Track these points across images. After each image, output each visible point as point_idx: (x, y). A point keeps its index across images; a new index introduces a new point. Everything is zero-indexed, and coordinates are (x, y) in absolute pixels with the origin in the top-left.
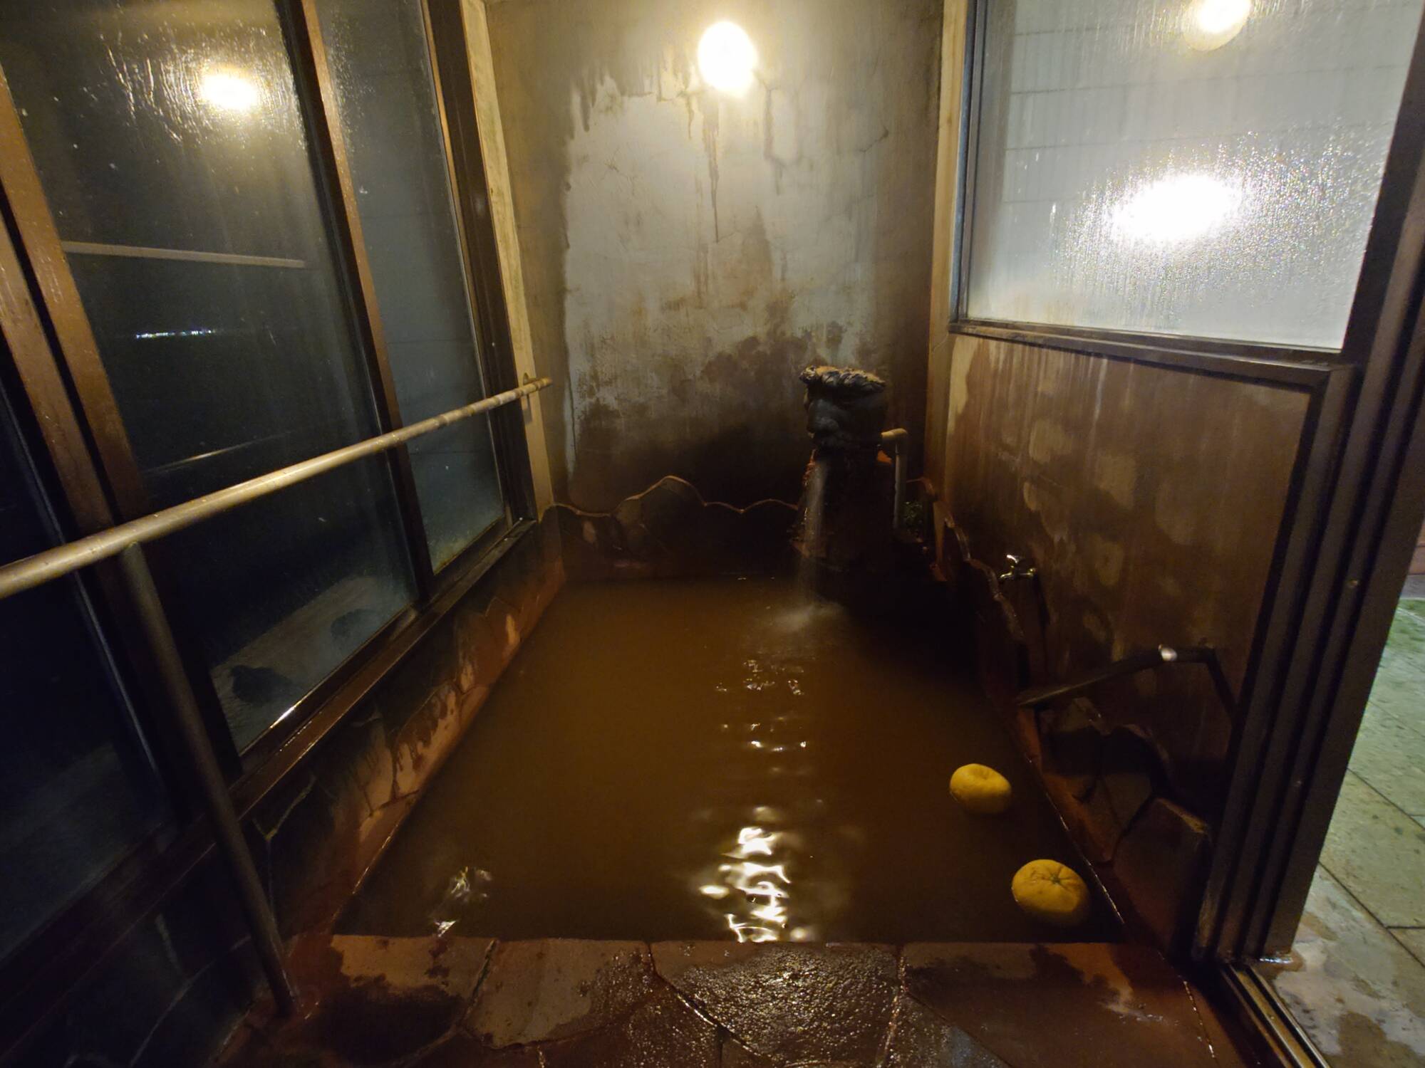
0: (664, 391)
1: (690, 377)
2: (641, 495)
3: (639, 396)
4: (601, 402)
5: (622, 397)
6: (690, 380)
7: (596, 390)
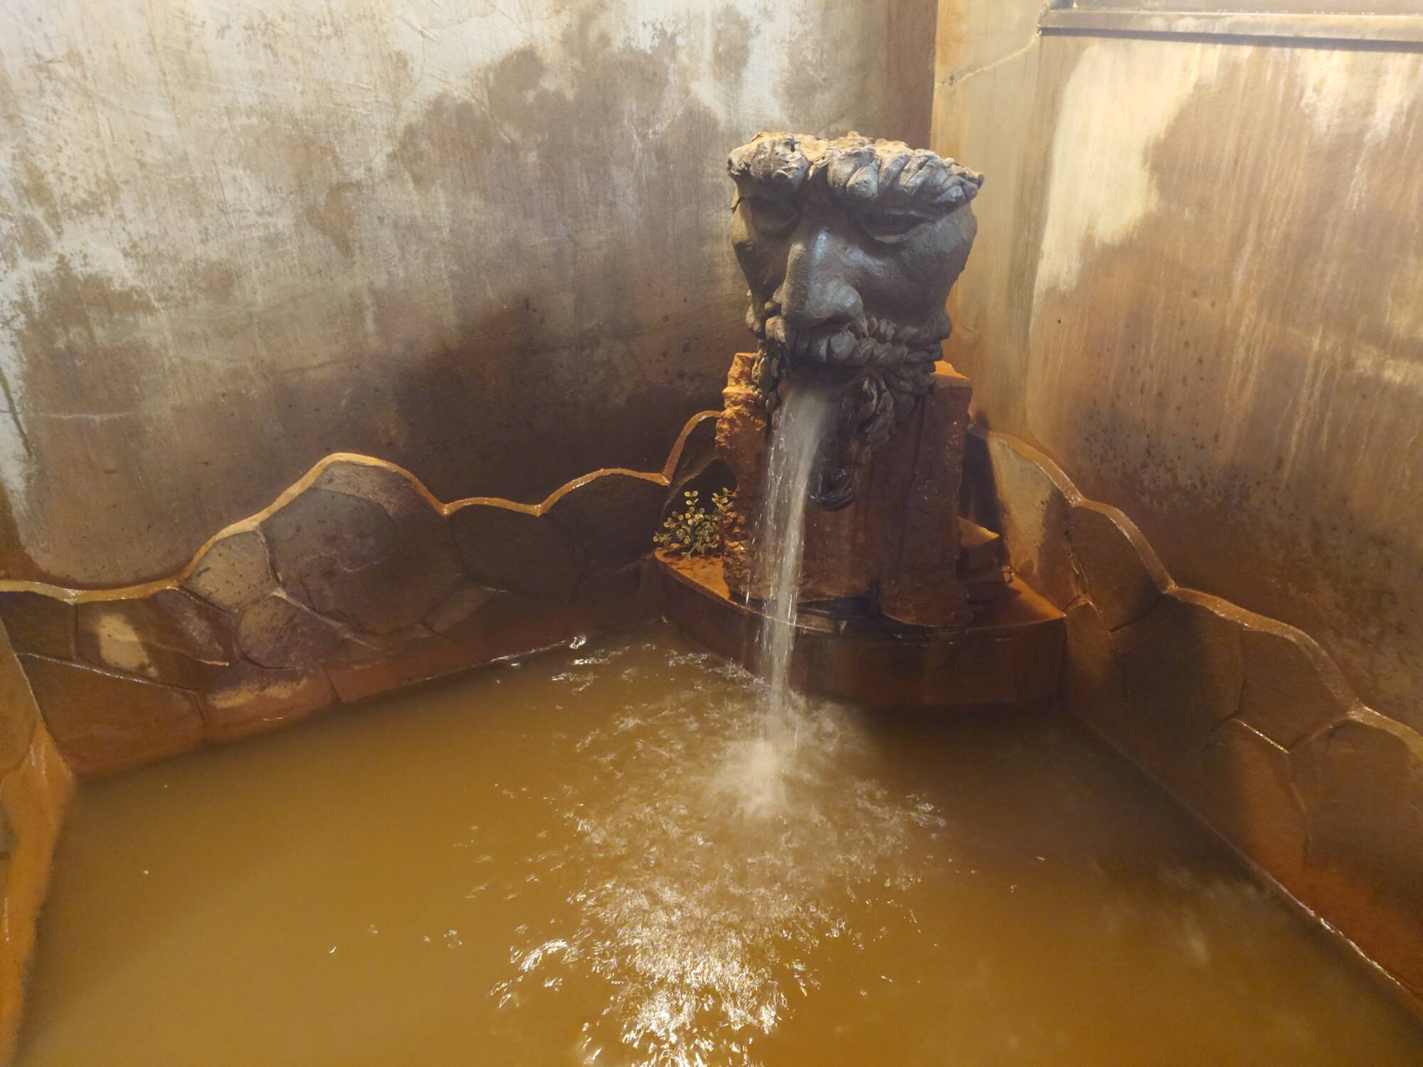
0: (284, 222)
1: (358, 174)
2: (262, 516)
3: (204, 241)
4: (78, 269)
5: (146, 248)
6: (358, 185)
7: (50, 233)
